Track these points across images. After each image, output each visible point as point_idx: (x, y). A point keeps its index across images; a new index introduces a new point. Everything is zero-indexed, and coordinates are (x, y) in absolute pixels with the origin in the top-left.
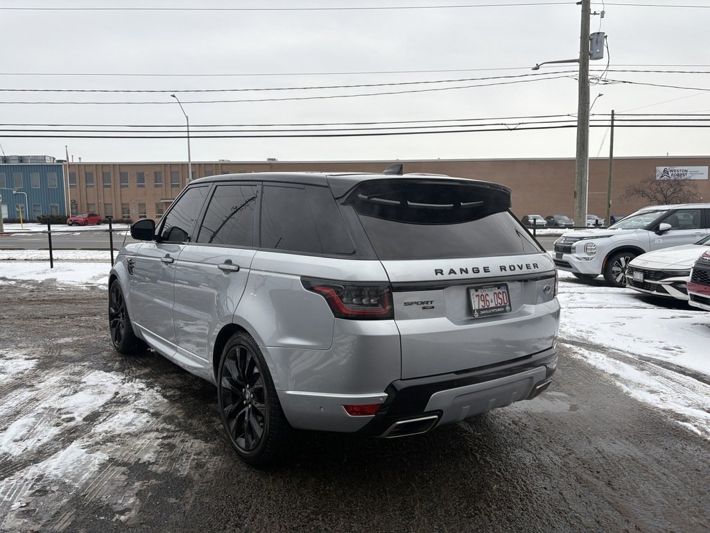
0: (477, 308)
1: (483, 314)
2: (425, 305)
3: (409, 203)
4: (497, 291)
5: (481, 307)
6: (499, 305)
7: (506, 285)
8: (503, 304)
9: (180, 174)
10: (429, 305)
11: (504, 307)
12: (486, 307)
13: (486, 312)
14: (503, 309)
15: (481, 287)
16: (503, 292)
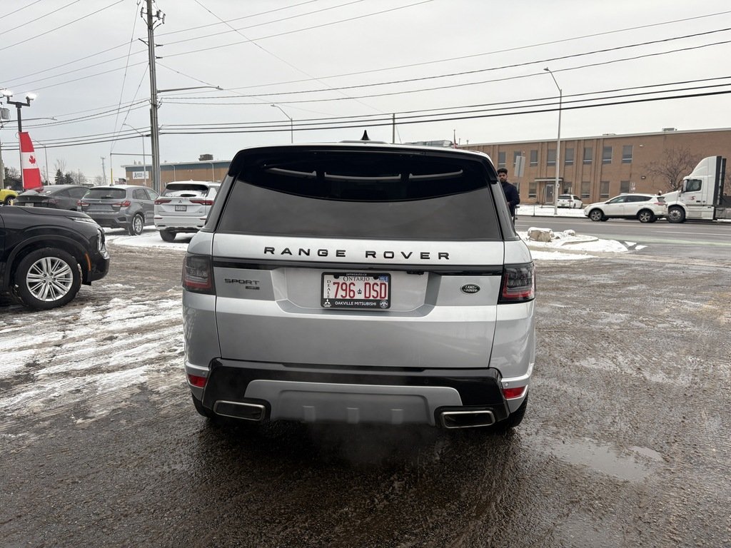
0: (332, 296)
1: (339, 306)
2: (249, 285)
3: (326, 175)
4: (371, 280)
5: (339, 297)
6: (371, 298)
7: (389, 276)
8: (379, 298)
9: (575, 150)
10: (254, 285)
11: (378, 302)
12: (348, 297)
13: (346, 303)
14: (375, 304)
15: (344, 274)
16: (381, 284)
